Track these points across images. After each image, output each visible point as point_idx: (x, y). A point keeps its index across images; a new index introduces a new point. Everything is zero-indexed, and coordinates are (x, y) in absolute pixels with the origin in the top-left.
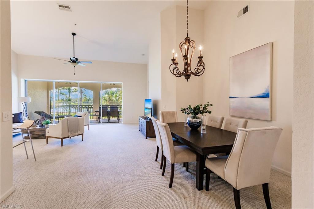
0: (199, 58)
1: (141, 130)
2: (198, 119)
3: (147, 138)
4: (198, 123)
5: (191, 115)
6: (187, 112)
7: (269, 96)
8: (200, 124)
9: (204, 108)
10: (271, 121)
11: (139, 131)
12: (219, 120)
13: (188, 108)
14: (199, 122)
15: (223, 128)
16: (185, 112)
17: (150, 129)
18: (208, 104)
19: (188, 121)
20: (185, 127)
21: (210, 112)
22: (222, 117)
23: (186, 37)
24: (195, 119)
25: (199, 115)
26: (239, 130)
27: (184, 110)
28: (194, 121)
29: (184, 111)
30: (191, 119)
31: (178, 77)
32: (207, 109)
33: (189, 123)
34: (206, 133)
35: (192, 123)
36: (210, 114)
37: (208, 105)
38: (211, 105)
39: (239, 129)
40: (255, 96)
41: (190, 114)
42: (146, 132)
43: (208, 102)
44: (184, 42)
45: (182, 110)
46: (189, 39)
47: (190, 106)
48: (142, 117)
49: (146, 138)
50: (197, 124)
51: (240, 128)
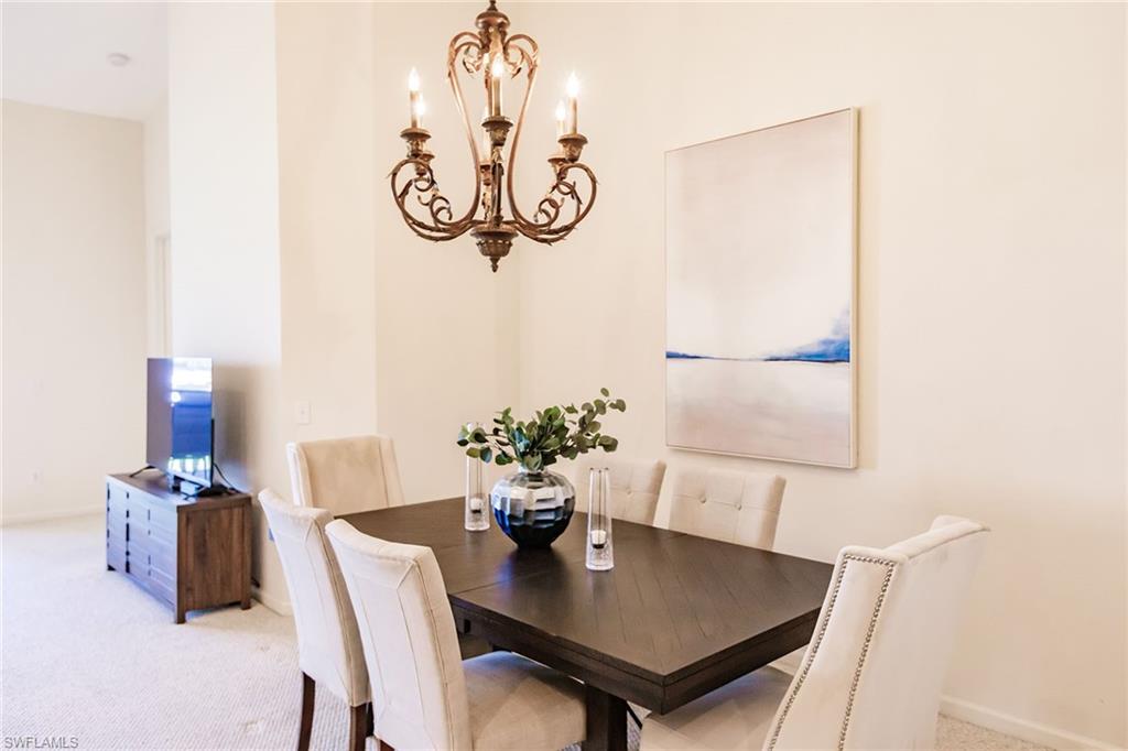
0: (564, 141)
1: (124, 567)
2: (558, 488)
3: (181, 620)
4: (557, 510)
5: (518, 468)
6: (496, 452)
7: (848, 356)
8: (564, 516)
9: (583, 422)
10: (856, 468)
11: (111, 568)
12: (643, 481)
13: (502, 427)
14: (562, 504)
15: (662, 521)
16: (485, 454)
17: (202, 557)
18: (604, 399)
19: (504, 501)
20: (468, 535)
21: (610, 446)
22: (656, 461)
23: (485, 10)
24: (545, 492)
25: (561, 467)
26: (847, 556)
27: (479, 437)
28: (539, 501)
29: (479, 446)
30: (519, 493)
31: (437, 239)
32: (596, 425)
33: (507, 512)
34: (610, 565)
35: (527, 512)
36: (611, 453)
37: (601, 408)
38: (620, 406)
39: (843, 550)
40: (785, 354)
41: (510, 460)
42: (173, 578)
43: (605, 392)
44: (472, 35)
45: (463, 443)
46: (502, 23)
47: (506, 412)
48: (132, 476)
49: (172, 616)
50: (551, 517)
51: (847, 545)
